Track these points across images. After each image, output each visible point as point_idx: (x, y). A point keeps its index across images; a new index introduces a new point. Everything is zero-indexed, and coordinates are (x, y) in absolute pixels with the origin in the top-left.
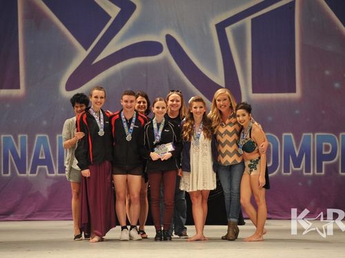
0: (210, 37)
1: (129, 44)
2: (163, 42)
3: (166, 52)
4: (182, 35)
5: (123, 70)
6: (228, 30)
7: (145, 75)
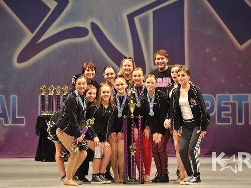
0: (123, 24)
1: (64, 29)
2: (89, 27)
3: (91, 35)
4: (102, 22)
5: (59, 48)
6: (136, 19)
7: (75, 52)
